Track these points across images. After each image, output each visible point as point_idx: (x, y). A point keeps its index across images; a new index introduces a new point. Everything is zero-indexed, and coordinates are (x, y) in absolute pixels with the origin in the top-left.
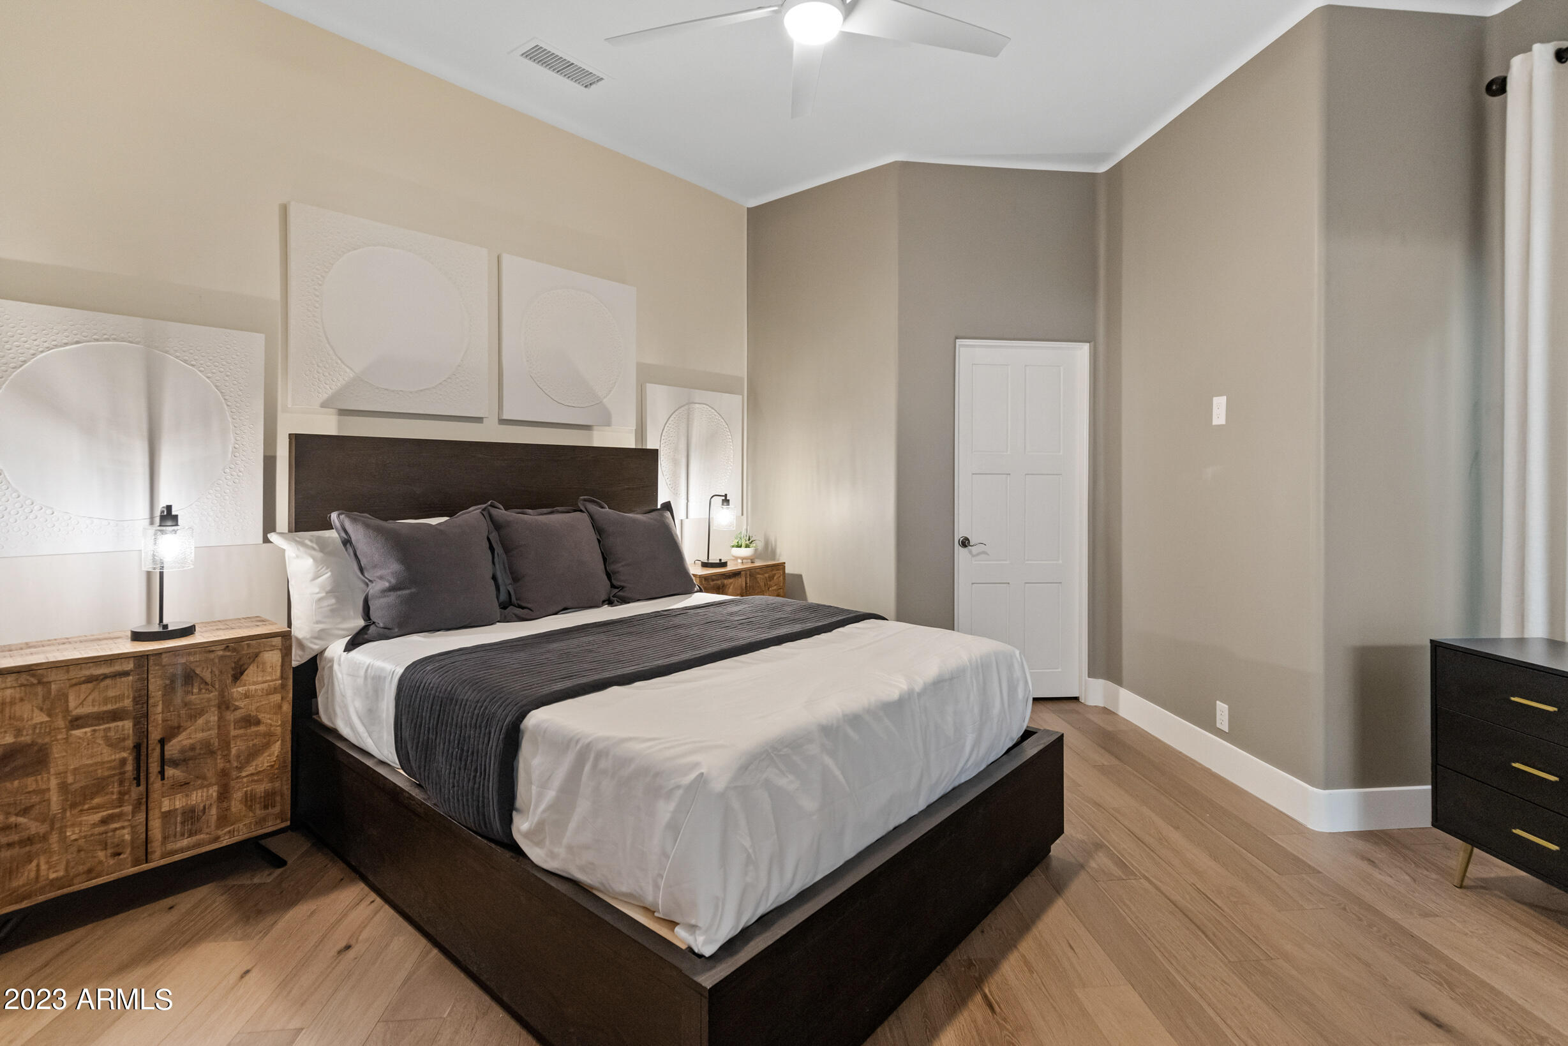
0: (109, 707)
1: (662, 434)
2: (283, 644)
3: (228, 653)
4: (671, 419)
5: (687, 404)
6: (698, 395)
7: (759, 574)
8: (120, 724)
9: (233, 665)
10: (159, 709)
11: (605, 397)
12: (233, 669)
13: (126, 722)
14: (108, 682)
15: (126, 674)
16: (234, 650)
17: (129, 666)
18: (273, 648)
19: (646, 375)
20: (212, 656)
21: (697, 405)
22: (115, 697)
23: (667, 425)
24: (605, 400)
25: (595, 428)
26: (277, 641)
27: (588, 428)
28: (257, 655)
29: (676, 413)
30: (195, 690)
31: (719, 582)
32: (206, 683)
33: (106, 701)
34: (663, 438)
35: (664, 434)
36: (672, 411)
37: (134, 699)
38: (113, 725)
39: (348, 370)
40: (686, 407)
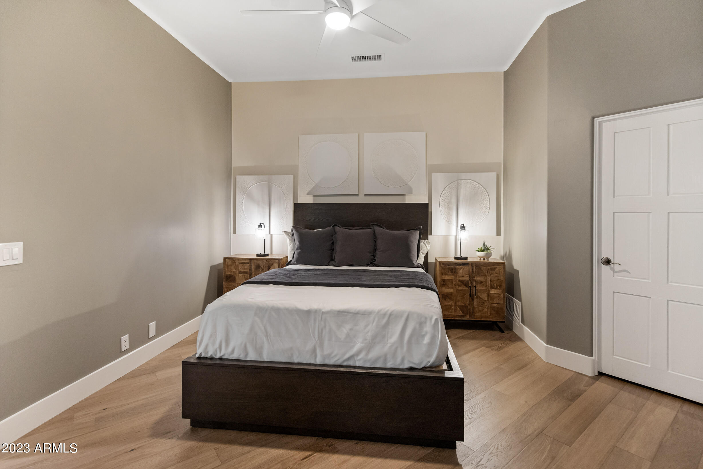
0: (245, 271)
1: (441, 196)
2: (278, 262)
3: (267, 262)
4: (447, 188)
5: (457, 180)
6: (463, 175)
7: (482, 266)
8: (247, 275)
9: (268, 266)
10: (254, 273)
11: (409, 182)
12: (268, 267)
13: (248, 275)
14: (245, 264)
15: (248, 263)
16: (268, 262)
17: (248, 261)
18: (276, 263)
19: (431, 170)
20: (264, 262)
21: (464, 181)
22: (246, 268)
23: (444, 191)
24: (409, 183)
25: (407, 195)
26: (277, 261)
27: (403, 195)
28: (273, 264)
29: (450, 185)
30: (260, 270)
31: (453, 267)
32: (262, 269)
33: (245, 269)
34: (441, 197)
35: (442, 196)
36: (448, 185)
37: (249, 269)
38: (246, 275)
39: (314, 183)
40: (456, 182)
